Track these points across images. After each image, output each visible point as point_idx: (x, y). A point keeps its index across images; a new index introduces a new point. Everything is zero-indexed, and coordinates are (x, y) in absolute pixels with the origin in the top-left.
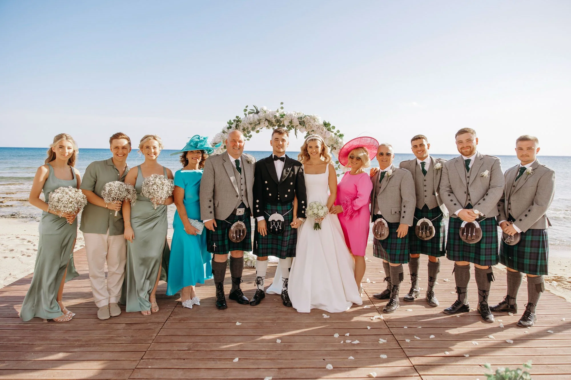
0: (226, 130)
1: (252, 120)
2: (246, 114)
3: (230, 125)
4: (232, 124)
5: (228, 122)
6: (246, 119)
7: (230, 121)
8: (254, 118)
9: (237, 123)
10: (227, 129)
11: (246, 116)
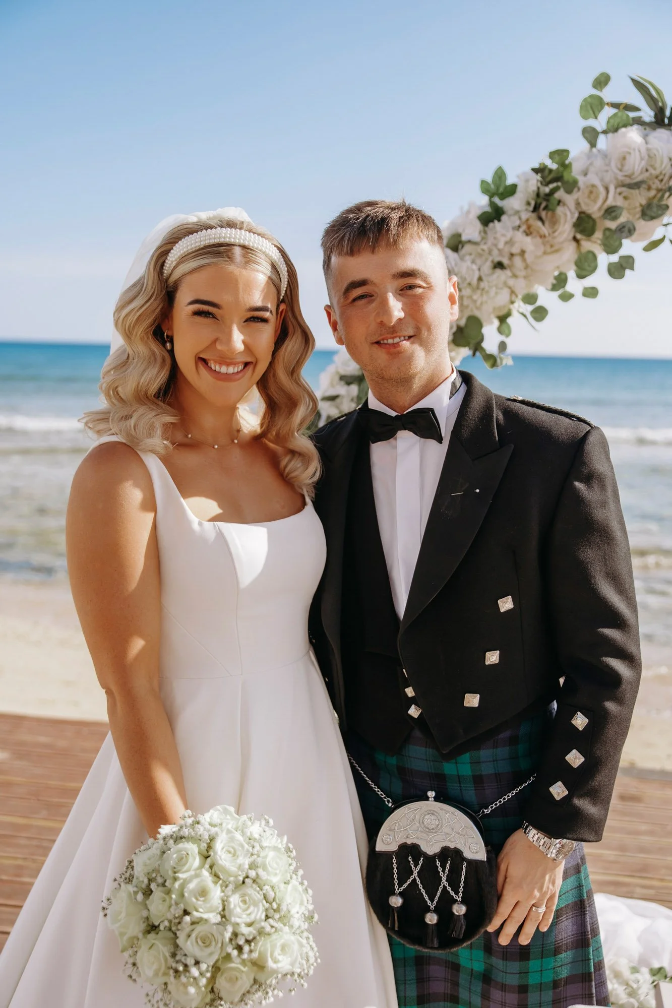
0: (472, 231)
1: (635, 165)
2: (591, 135)
3: (496, 200)
4: (512, 190)
5: (483, 183)
6: (599, 163)
7: (500, 174)
8: (651, 157)
9: (547, 190)
10: (478, 225)
11: (593, 144)
